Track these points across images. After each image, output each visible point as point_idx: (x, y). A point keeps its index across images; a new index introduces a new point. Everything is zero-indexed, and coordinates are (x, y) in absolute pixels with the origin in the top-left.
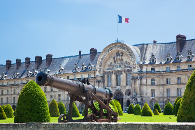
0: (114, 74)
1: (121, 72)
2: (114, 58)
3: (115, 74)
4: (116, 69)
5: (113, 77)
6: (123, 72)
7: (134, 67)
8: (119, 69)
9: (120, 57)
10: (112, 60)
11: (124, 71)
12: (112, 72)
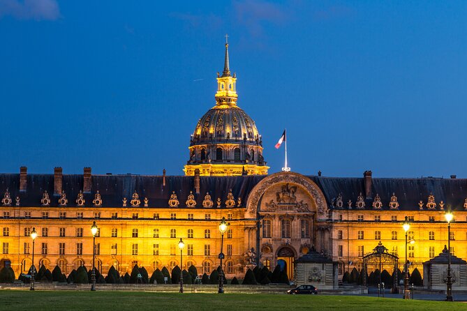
0: (277, 219)
1: (292, 217)
2: (278, 194)
3: (280, 219)
4: (284, 212)
5: (276, 223)
6: (296, 218)
7: (321, 213)
8: (290, 212)
9: (291, 195)
10: (273, 197)
11: (299, 216)
12: (274, 216)
